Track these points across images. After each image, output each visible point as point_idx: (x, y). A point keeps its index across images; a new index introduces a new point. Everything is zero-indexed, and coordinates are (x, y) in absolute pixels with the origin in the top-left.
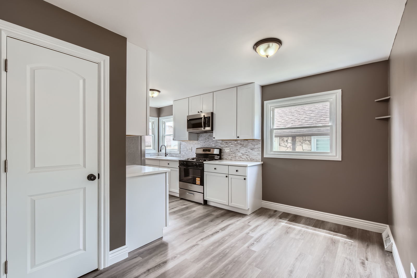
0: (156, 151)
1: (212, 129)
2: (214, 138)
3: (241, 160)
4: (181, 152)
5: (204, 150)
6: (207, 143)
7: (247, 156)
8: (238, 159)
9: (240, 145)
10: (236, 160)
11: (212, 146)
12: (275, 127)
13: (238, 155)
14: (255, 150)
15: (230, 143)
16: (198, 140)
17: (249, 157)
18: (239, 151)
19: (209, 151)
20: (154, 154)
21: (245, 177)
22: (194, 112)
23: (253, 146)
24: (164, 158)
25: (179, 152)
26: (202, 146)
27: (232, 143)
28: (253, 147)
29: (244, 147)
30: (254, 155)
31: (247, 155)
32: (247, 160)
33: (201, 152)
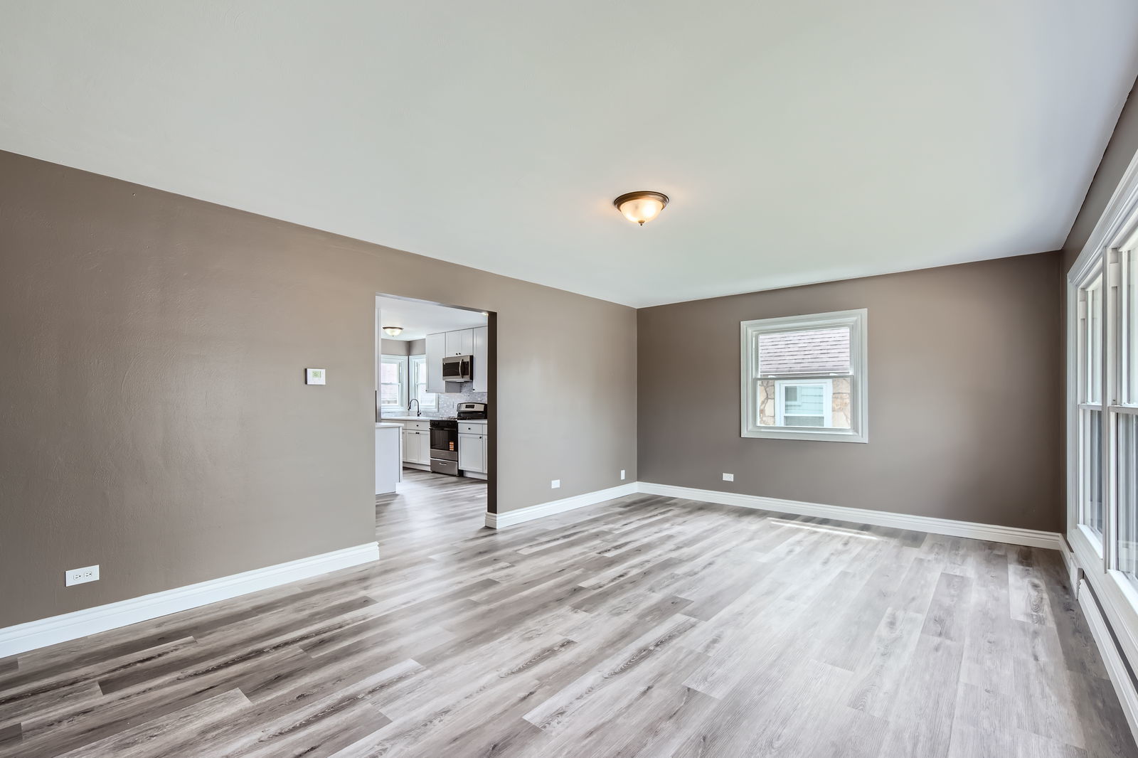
0: (405, 408)
1: (472, 378)
2: (474, 390)
5: (467, 407)
16: (460, 392)
19: (473, 407)
20: (403, 413)
22: (451, 354)
24: (416, 418)
25: (436, 410)
33: (463, 409)
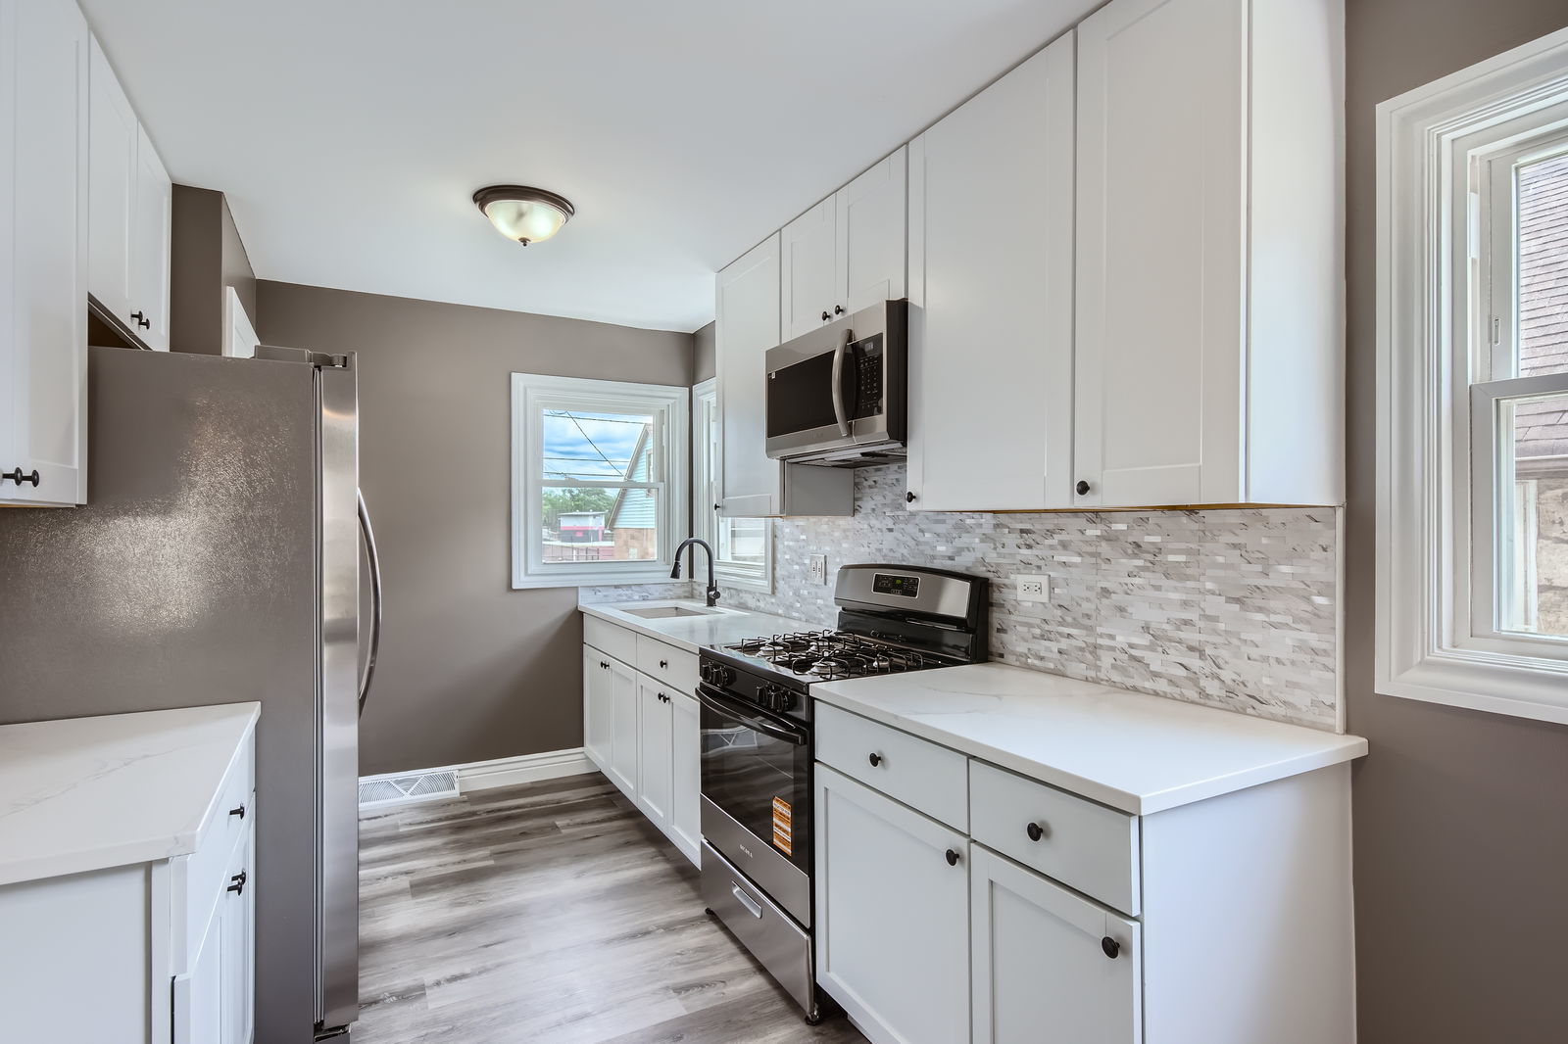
2: (911, 497)
3: (1135, 689)
4: (781, 585)
5: (882, 585)
6: (903, 532)
7: (1194, 662)
8: (1116, 677)
9: (1135, 556)
10: (1096, 681)
11: (933, 557)
12: (1521, 364)
13: (1112, 637)
14: (1272, 604)
15: (1051, 533)
16: (855, 511)
17: (1208, 667)
18: (1121, 610)
19: (909, 587)
20: (666, 589)
21: (1115, 927)
23: (1259, 568)
25: (767, 587)
26: (880, 550)
27: (1064, 537)
28: (1251, 574)
29: (1167, 575)
30: (1265, 659)
31: (1191, 649)
32: (1192, 694)
